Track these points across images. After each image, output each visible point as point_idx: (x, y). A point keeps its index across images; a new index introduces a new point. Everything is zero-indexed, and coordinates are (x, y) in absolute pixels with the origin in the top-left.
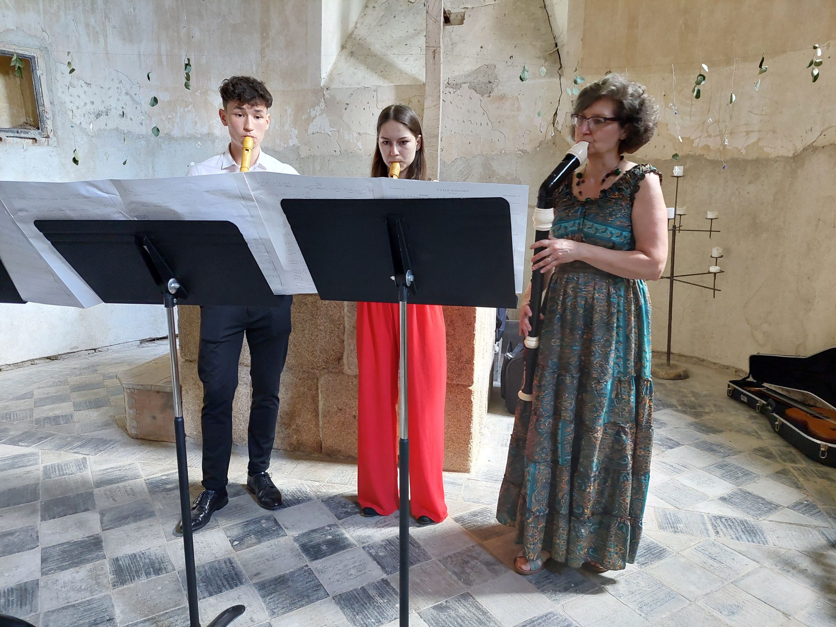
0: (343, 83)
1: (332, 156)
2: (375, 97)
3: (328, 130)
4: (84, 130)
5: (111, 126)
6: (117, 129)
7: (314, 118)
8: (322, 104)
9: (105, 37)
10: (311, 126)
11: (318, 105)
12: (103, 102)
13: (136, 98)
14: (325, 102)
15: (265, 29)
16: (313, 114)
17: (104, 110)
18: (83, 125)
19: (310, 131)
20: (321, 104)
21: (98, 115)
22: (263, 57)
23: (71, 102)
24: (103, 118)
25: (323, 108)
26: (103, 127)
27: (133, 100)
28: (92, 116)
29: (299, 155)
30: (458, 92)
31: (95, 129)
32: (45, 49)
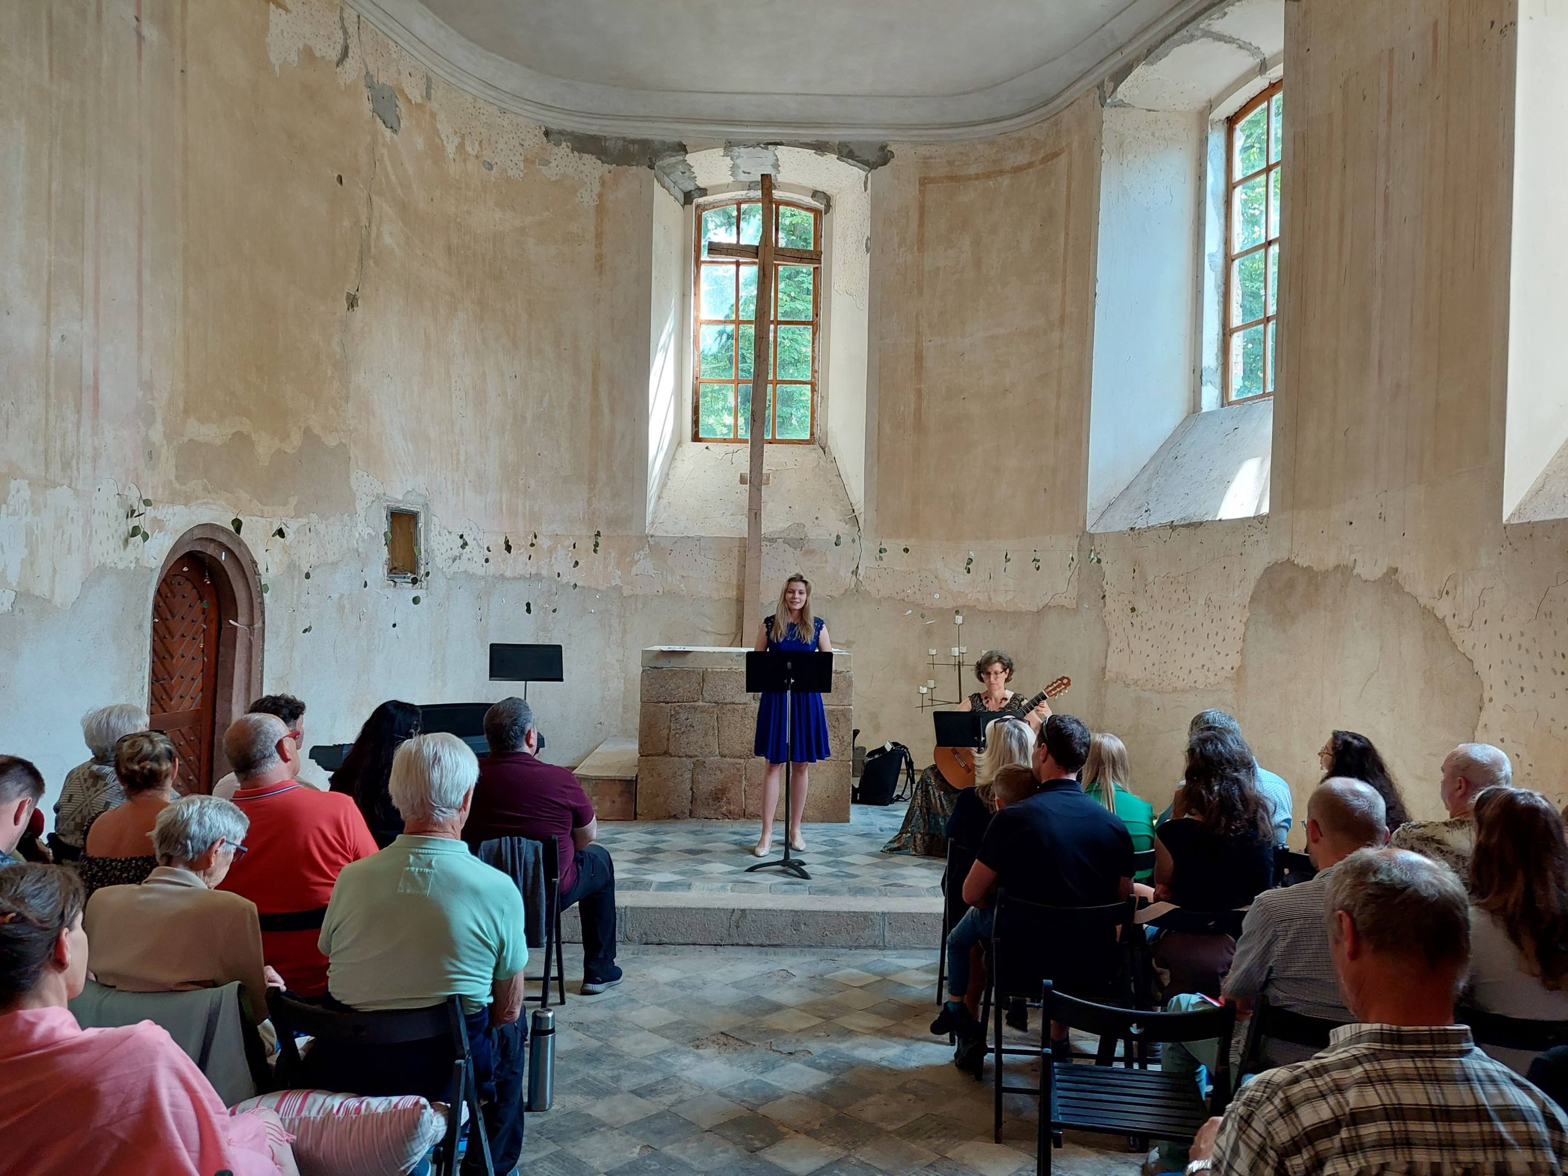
0: (666, 532)
1: (655, 595)
2: (698, 546)
3: (652, 572)
4: (444, 573)
5: (462, 569)
6: (466, 571)
7: (638, 561)
8: (647, 548)
9: (464, 490)
10: (634, 568)
11: (643, 550)
13: (481, 542)
14: (649, 548)
15: (592, 481)
16: (637, 557)
17: (459, 555)
18: (444, 569)
19: (633, 573)
21: (454, 560)
22: (590, 504)
23: (438, 549)
24: (458, 561)
25: (647, 553)
26: (457, 570)
27: (479, 545)
28: (451, 561)
29: (622, 594)
30: (774, 545)
31: (452, 572)
32: (426, 506)
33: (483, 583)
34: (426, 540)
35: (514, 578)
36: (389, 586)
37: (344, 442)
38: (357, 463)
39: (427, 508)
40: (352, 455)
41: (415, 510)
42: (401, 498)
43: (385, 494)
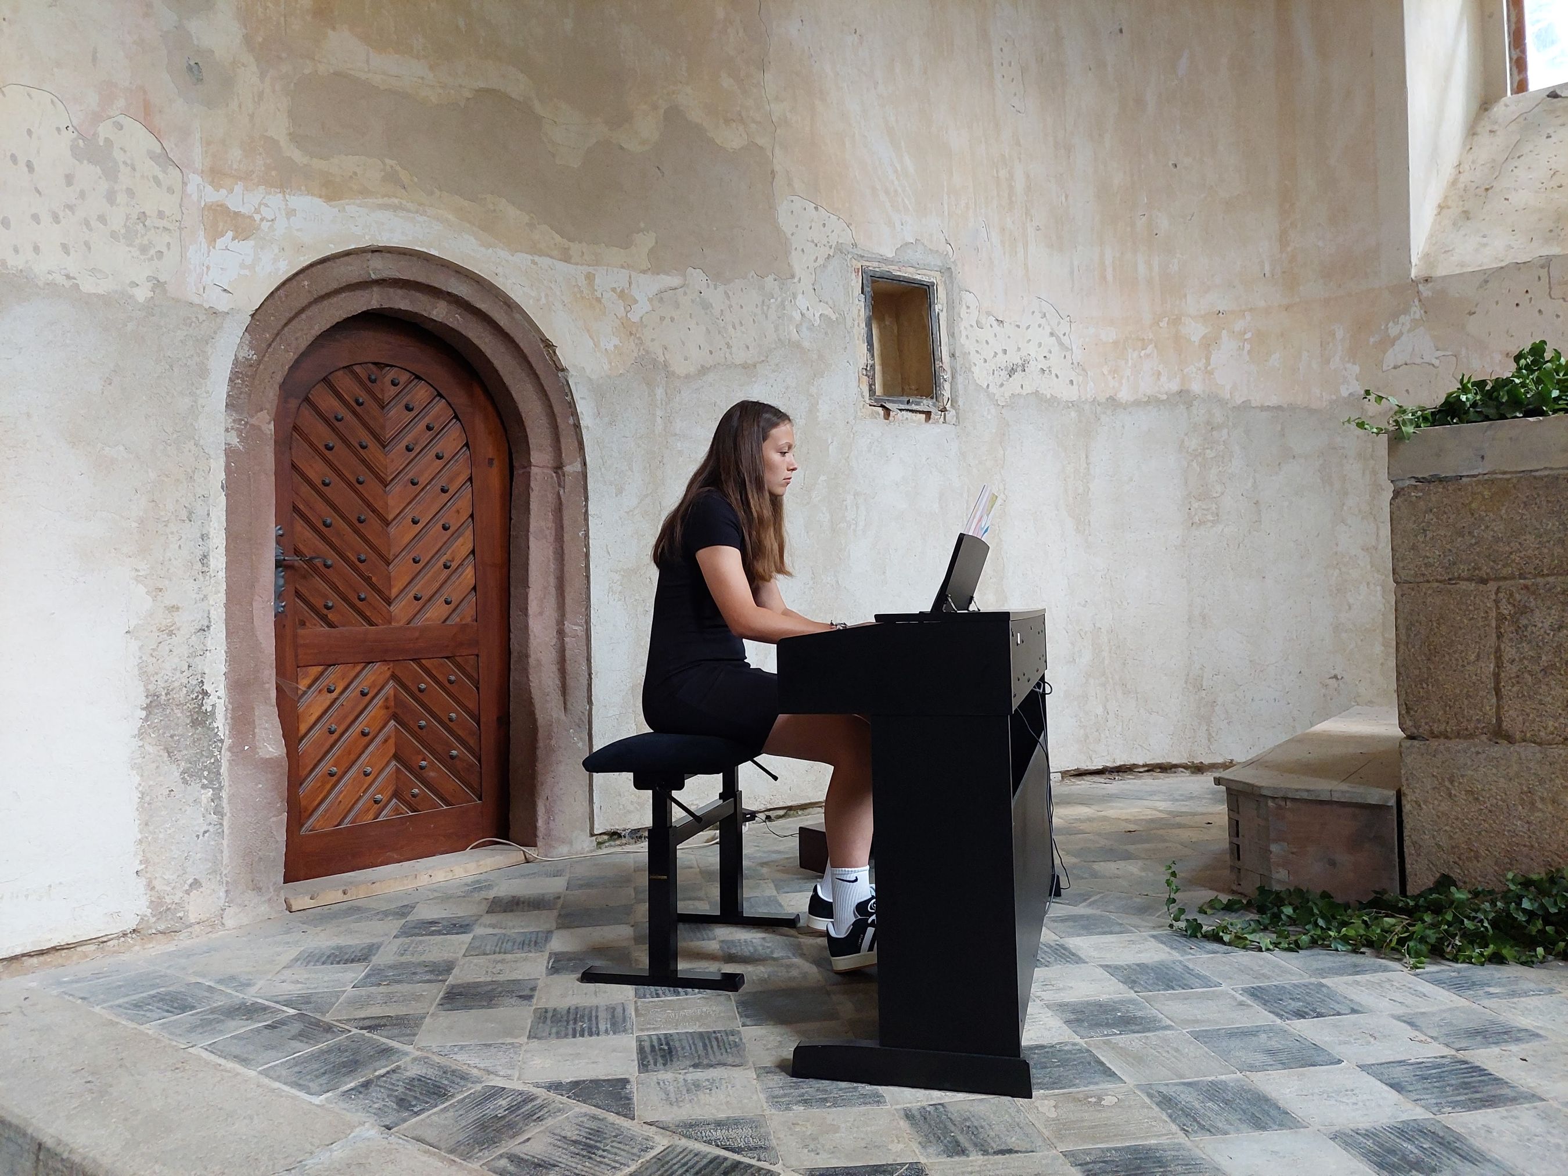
0: (1463, 264)
2: (1545, 280)
3: (1432, 356)
4: (991, 397)
5: (1028, 389)
6: (1036, 393)
7: (1397, 338)
8: (1416, 311)
9: (1026, 246)
10: (1390, 354)
11: (1407, 312)
12: (1019, 349)
13: (1065, 340)
14: (1422, 305)
16: (1394, 331)
17: (1020, 362)
18: (991, 389)
19: (1389, 364)
20: (1414, 309)
21: (1012, 372)
22: (1284, 243)
23: (977, 352)
24: (1018, 376)
25: (1418, 316)
26: (1018, 390)
27: (1061, 344)
28: (1004, 373)
31: (1007, 395)
32: (947, 271)
33: (1073, 414)
34: (952, 335)
35: (1137, 403)
36: (874, 416)
37: (760, 141)
38: (790, 184)
39: (951, 276)
40: (777, 168)
41: (925, 279)
42: (890, 254)
43: (855, 245)
